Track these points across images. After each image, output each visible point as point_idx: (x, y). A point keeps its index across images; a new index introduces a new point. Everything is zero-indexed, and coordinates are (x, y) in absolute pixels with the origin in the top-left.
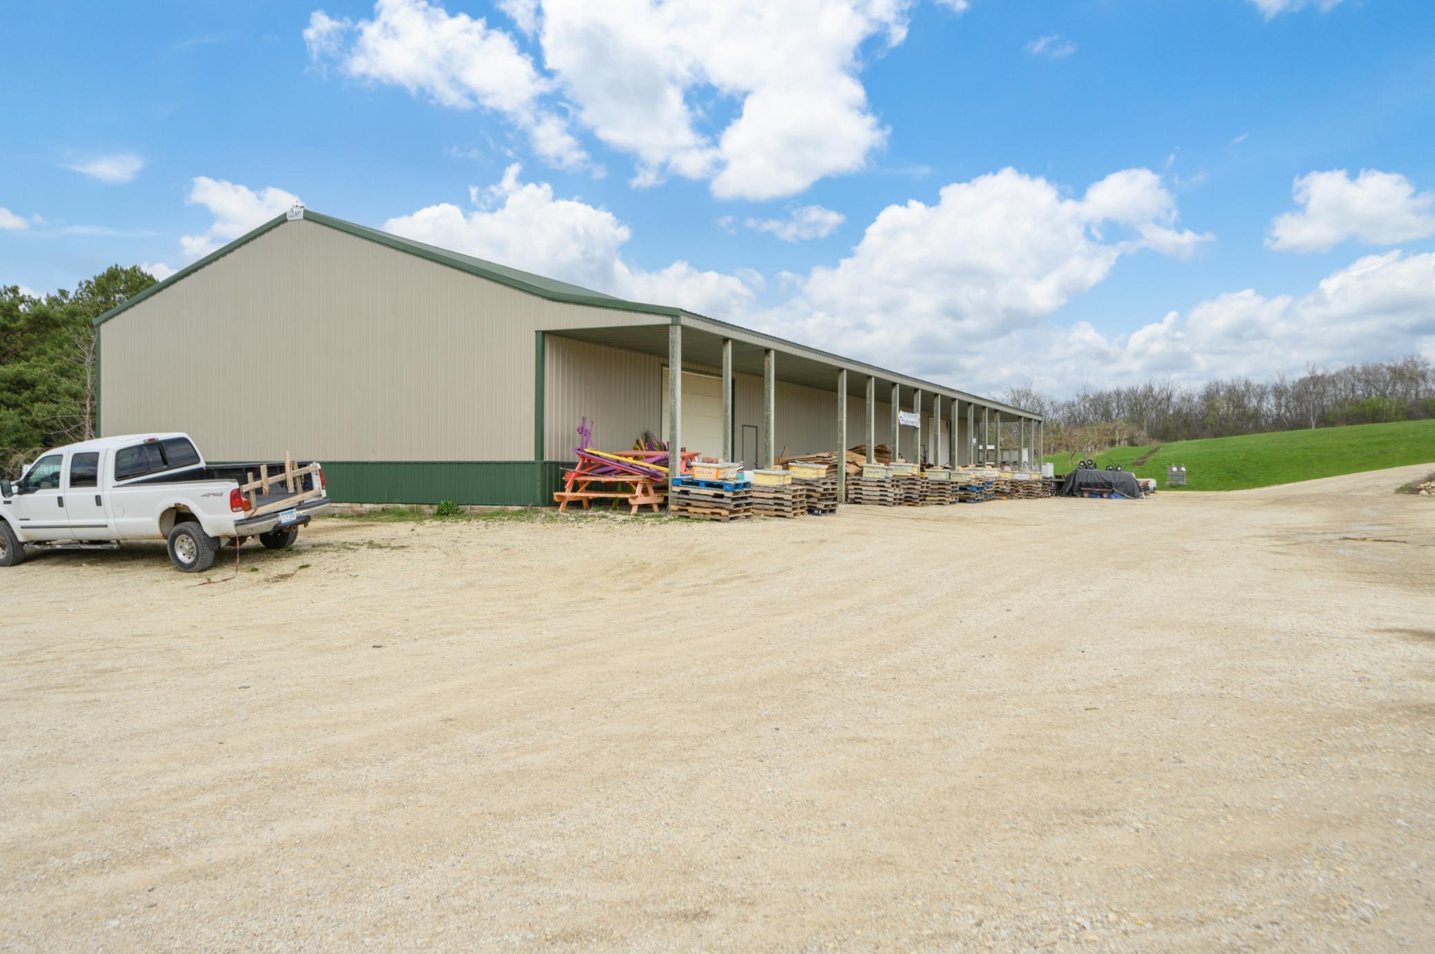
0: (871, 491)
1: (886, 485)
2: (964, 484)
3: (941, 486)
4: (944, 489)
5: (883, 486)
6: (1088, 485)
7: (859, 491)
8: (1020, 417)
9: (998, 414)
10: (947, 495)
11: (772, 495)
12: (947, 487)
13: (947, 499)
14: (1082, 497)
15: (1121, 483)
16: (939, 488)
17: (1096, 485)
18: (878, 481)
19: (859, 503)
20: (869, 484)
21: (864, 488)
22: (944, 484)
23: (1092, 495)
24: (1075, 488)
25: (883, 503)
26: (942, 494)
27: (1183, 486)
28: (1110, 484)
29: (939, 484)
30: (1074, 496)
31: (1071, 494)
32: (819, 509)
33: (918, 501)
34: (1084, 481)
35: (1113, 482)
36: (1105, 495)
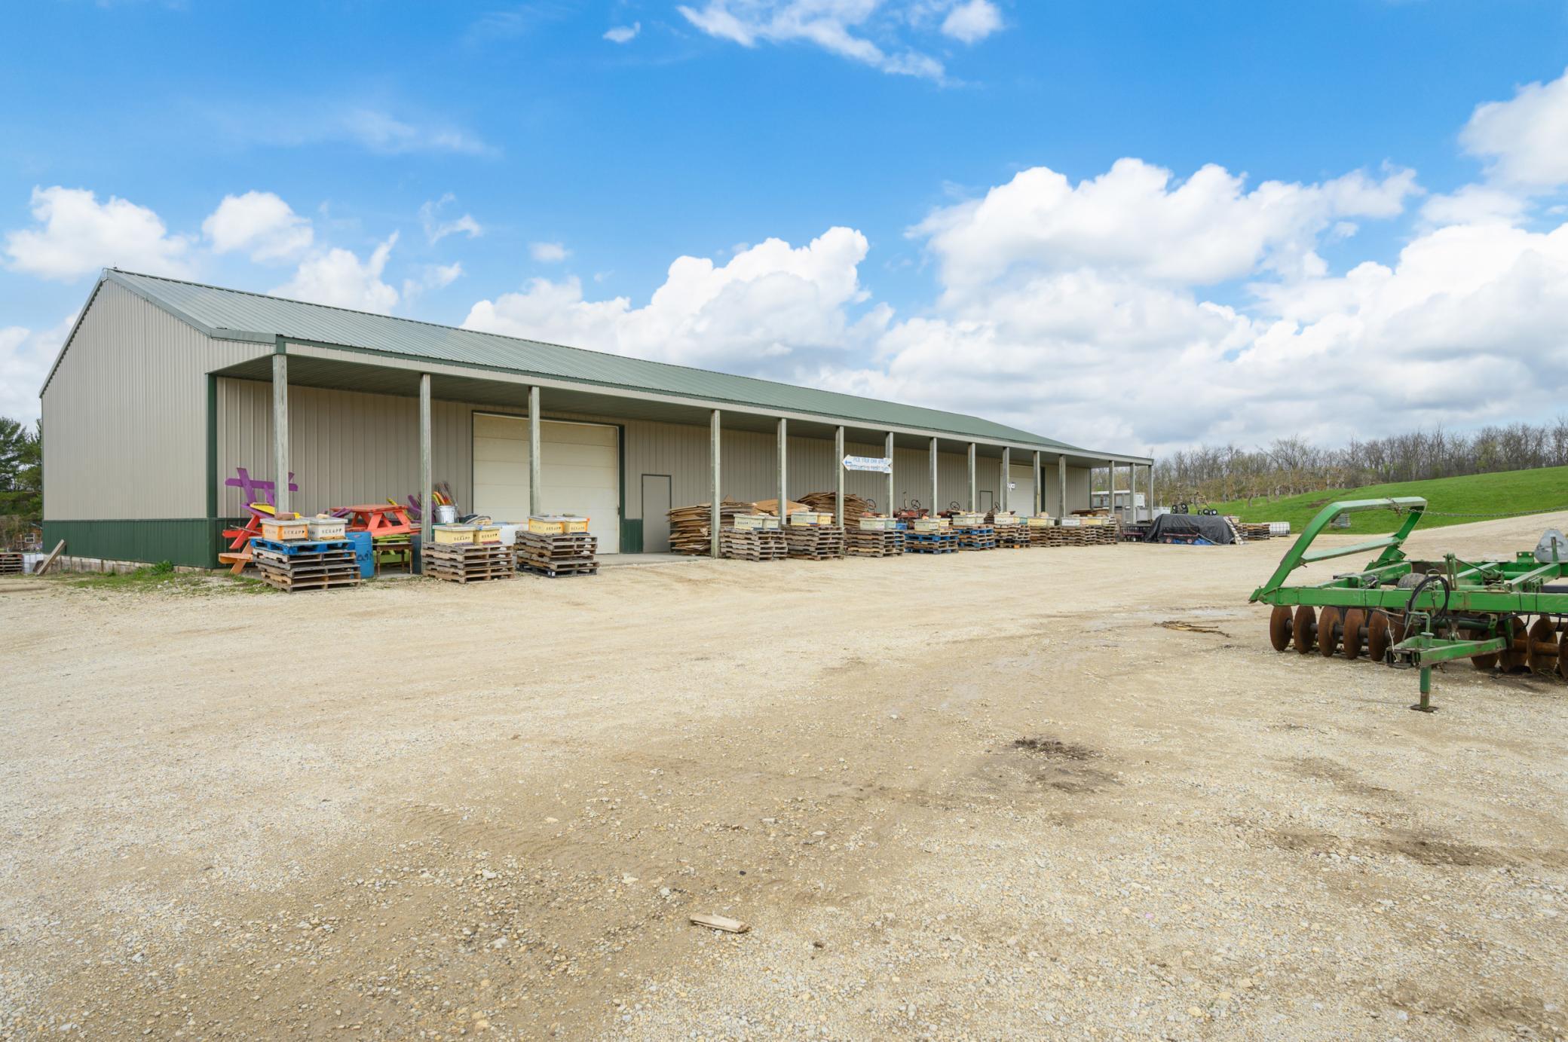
0: (741, 545)
1: (752, 537)
2: (927, 534)
3: (874, 537)
4: (877, 539)
5: (750, 539)
6: (1173, 530)
7: (730, 544)
8: (1110, 461)
9: (1062, 458)
10: (880, 547)
11: (447, 556)
12: (880, 538)
13: (881, 551)
14: (1165, 542)
15: (1210, 528)
16: (873, 539)
17: (1182, 531)
18: (747, 533)
19: (729, 558)
20: (738, 536)
21: (733, 541)
22: (877, 534)
23: (1177, 540)
24: (1159, 534)
25: (749, 557)
26: (875, 545)
27: (1346, 528)
28: (1198, 530)
29: (873, 534)
30: (1157, 541)
31: (1154, 539)
32: (552, 571)
33: (815, 554)
34: (1170, 526)
35: (1201, 526)
36: (1189, 541)
